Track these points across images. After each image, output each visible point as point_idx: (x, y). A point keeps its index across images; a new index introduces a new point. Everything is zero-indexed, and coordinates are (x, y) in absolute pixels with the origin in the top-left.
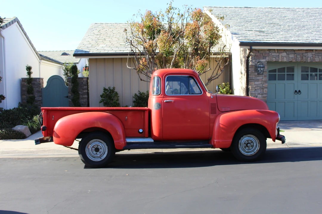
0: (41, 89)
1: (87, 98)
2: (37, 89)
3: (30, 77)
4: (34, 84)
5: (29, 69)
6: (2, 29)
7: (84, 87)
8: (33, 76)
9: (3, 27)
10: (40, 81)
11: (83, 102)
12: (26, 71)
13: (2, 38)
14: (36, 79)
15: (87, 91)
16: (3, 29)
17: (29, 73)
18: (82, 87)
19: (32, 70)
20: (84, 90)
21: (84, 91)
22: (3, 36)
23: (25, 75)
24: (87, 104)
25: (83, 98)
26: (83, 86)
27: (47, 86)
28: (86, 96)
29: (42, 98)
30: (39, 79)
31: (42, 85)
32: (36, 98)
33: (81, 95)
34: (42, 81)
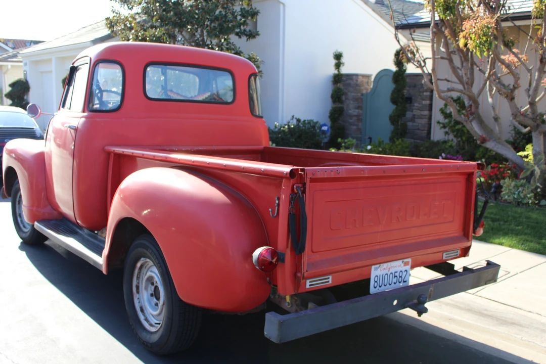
0: (359, 94)
1: (427, 117)
2: (353, 94)
3: (339, 71)
4: (349, 85)
5: (338, 57)
7: (425, 94)
8: (344, 70)
10: (357, 81)
11: (420, 125)
12: (334, 62)
13: (281, 5)
14: (350, 76)
15: (428, 102)
17: (338, 66)
18: (421, 94)
19: (343, 60)
20: (423, 100)
21: (424, 102)
22: (281, 1)
23: (333, 71)
24: (426, 129)
25: (421, 117)
26: (423, 92)
27: (372, 89)
28: (426, 113)
29: (361, 112)
30: (357, 75)
31: (367, 87)
32: (350, 111)
33: (419, 109)
34: (365, 80)
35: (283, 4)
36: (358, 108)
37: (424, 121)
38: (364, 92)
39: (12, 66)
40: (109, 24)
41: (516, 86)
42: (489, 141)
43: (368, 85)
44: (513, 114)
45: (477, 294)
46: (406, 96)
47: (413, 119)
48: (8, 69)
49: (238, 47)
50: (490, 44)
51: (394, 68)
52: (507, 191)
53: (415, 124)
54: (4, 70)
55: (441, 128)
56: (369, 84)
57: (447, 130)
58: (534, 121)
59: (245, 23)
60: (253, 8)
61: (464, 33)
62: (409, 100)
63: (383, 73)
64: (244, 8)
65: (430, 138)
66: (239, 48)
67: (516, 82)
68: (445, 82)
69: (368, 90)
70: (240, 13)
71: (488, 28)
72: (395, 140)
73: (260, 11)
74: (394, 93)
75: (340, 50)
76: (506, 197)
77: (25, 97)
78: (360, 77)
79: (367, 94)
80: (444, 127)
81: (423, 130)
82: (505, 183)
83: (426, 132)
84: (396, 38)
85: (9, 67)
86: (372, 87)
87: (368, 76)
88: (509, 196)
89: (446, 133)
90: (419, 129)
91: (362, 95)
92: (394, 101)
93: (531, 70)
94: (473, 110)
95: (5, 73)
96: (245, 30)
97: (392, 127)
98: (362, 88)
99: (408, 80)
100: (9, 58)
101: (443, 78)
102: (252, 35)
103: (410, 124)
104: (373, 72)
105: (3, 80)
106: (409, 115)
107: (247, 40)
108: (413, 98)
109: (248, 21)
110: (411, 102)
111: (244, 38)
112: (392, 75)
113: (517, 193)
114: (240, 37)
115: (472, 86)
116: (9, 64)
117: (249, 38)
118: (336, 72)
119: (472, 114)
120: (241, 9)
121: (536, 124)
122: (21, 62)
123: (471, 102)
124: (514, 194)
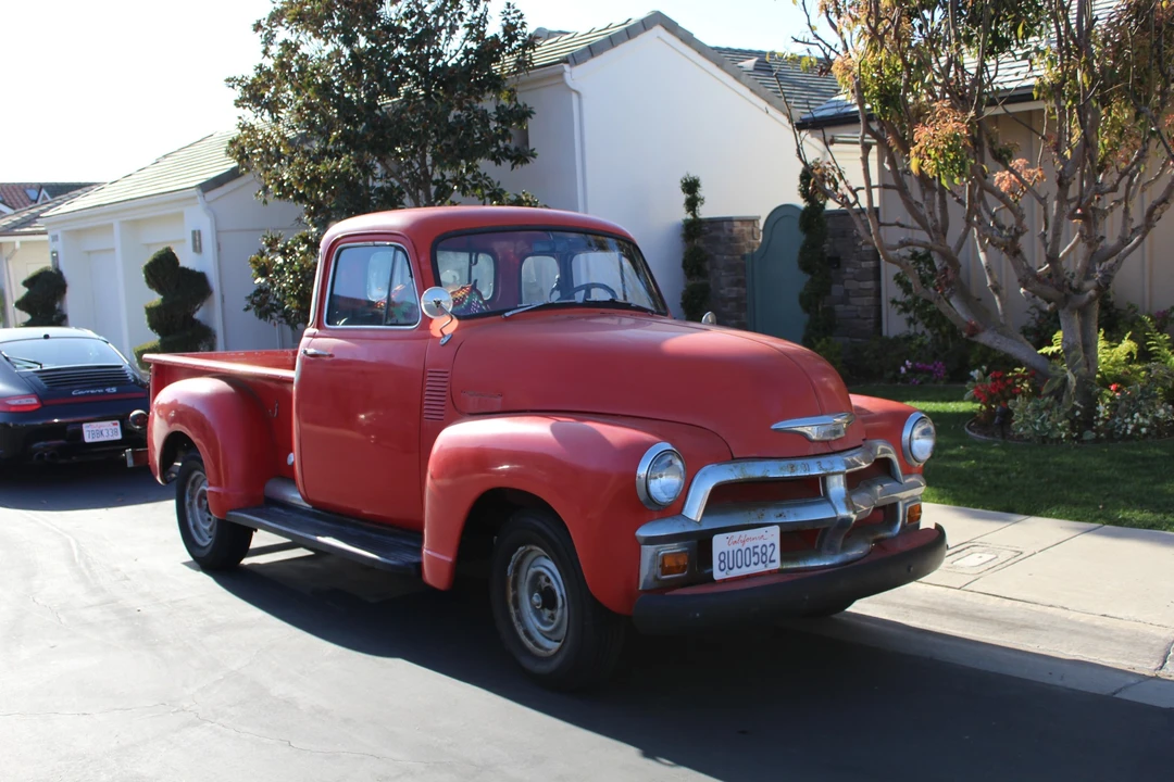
0: (738, 257)
1: (872, 292)
2: (725, 258)
3: (694, 215)
4: (717, 239)
5: (691, 187)
6: (566, 67)
7: (864, 248)
8: (705, 212)
9: (571, 59)
10: (731, 231)
11: (860, 309)
12: (683, 197)
13: (574, 96)
14: (716, 223)
15: (871, 264)
16: (571, 66)
17: (692, 204)
18: (858, 249)
19: (701, 193)
20: (862, 260)
21: (864, 264)
22: (573, 87)
23: (683, 215)
24: (872, 315)
25: (860, 293)
26: (861, 245)
27: (762, 245)
28: (870, 284)
29: (743, 290)
30: (730, 220)
31: (752, 241)
32: (722, 291)
33: (855, 279)
34: (747, 228)
35: (577, 92)
36: (739, 283)
37: (868, 301)
38: (747, 251)
39: (22, 243)
40: (239, 153)
41: (1020, 230)
42: (983, 331)
43: (754, 239)
44: (1019, 280)
45: (966, 588)
46: (828, 255)
47: (845, 300)
48: (15, 250)
49: (496, 183)
50: (963, 165)
51: (801, 203)
52: (1021, 420)
53: (849, 308)
54: (7, 251)
55: (900, 311)
56: (755, 235)
57: (911, 314)
58: (1059, 290)
59: (505, 135)
60: (521, 103)
61: (917, 147)
62: (835, 262)
63: (781, 213)
64: (503, 106)
65: (881, 333)
66: (499, 183)
67: (1019, 222)
68: (897, 227)
69: (754, 247)
70: (496, 116)
71: (956, 137)
72: (815, 341)
73: (534, 110)
74: (804, 250)
75: (693, 174)
76: (1021, 430)
77: (57, 306)
78: (737, 224)
79: (753, 255)
80: (906, 309)
81: (866, 319)
82: (1016, 405)
83: (872, 321)
84: (800, 156)
85: (18, 245)
86: (760, 240)
87: (752, 221)
88: (1025, 428)
89: (911, 321)
90: (858, 317)
91: (744, 257)
92: (806, 266)
93: (1045, 198)
94: (950, 278)
95: (7, 259)
96: (506, 148)
97: (806, 317)
98: (742, 244)
99: (830, 224)
100: (15, 227)
101: (893, 222)
102: (521, 156)
103: (839, 308)
104: (762, 211)
105: (6, 275)
106: (837, 290)
107: (513, 168)
108: (842, 257)
109: (511, 131)
110: (839, 266)
111: (507, 164)
112: (798, 216)
113: (1039, 421)
114: (498, 162)
115: (945, 235)
116: (17, 240)
117: (516, 163)
118: (689, 216)
119: (949, 284)
120: (497, 108)
121: (1063, 295)
122: (44, 233)
123: (945, 263)
124: (1035, 423)
